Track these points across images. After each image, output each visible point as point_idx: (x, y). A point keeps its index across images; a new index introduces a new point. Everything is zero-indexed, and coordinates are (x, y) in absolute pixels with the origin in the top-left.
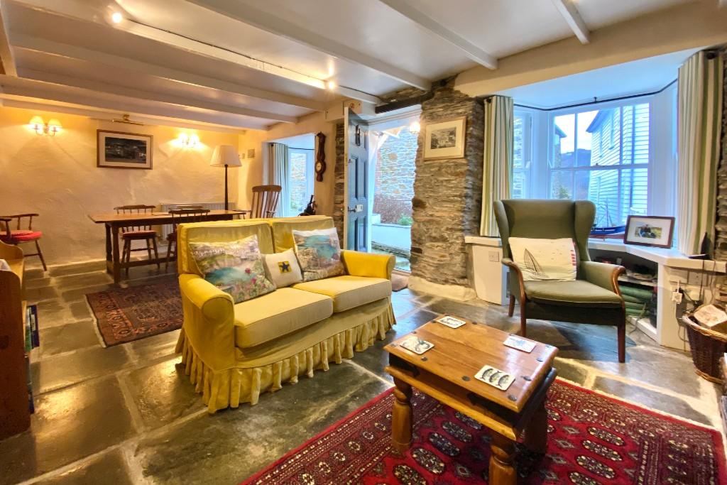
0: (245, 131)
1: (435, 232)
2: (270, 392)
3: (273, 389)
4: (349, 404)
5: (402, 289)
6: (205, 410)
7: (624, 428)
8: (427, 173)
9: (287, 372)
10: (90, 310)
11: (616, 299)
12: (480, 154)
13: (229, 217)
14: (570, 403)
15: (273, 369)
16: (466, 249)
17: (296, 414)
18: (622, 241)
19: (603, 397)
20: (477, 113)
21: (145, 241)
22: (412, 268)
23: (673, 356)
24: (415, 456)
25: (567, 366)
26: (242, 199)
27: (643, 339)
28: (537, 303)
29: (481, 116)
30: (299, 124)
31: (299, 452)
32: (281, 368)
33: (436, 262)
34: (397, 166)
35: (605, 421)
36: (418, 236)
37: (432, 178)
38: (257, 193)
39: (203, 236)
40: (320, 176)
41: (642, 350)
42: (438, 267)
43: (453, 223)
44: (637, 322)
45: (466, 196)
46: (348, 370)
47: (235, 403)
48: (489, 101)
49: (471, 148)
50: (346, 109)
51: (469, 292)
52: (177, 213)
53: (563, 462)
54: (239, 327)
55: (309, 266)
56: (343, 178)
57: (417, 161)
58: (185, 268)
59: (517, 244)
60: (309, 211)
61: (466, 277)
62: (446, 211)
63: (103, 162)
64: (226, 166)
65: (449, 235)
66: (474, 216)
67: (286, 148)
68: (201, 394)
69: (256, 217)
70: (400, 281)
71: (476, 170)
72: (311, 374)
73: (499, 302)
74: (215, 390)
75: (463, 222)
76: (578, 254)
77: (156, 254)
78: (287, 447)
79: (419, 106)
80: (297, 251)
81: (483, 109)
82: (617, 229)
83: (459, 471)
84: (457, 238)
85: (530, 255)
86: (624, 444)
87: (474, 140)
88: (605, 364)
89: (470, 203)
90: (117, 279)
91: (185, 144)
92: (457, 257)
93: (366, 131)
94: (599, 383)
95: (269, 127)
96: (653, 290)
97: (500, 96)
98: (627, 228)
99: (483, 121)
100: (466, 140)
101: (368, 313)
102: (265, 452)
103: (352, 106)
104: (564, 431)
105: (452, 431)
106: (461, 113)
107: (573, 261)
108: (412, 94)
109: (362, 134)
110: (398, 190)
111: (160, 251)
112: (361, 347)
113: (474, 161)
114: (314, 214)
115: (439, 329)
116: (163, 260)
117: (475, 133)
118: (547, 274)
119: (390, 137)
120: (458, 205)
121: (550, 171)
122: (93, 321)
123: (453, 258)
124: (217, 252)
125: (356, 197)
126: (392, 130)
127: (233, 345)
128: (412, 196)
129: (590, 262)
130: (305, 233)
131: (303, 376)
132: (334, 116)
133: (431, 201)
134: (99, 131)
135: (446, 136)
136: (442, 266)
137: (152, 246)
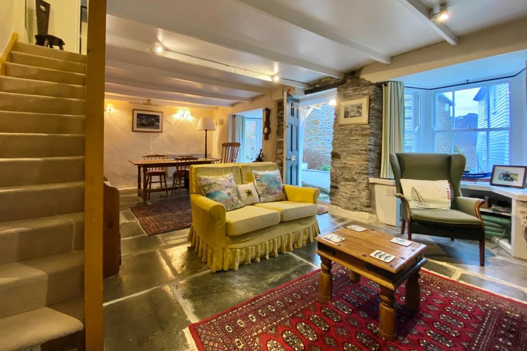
0: (217, 108)
1: (348, 175)
2: (245, 265)
3: (246, 264)
4: (292, 275)
5: (324, 213)
6: (209, 271)
7: (475, 302)
8: (341, 134)
9: (254, 254)
10: (134, 216)
11: (478, 222)
12: (380, 121)
13: (209, 162)
14: (440, 287)
15: (246, 251)
16: (370, 187)
17: (261, 277)
18: (489, 183)
19: (463, 285)
20: (377, 93)
21: (158, 177)
22: (330, 199)
23: (522, 264)
24: (333, 304)
25: (442, 266)
26: (215, 152)
27: (501, 252)
28: (419, 223)
29: (380, 96)
30: (253, 102)
31: (265, 295)
32: (250, 251)
33: (348, 196)
34: (319, 129)
35: (463, 298)
36: (335, 178)
37: (345, 138)
38: (225, 148)
39: (204, 172)
40: (266, 137)
41: (499, 260)
42: (350, 199)
43: (361, 169)
44: (498, 242)
45: (370, 150)
46: (289, 258)
47: (226, 268)
48: (386, 85)
49: (373, 118)
50: (285, 93)
51: (373, 217)
52: (179, 159)
53: (429, 316)
54: (229, 224)
55: (263, 193)
56: (283, 137)
57: (334, 126)
58: (194, 191)
59: (406, 184)
60: (259, 159)
61: (370, 206)
62: (355, 160)
63: (135, 129)
64: (206, 130)
65: (357, 177)
66: (376, 164)
67: (243, 118)
68: (206, 263)
69: (224, 163)
70: (323, 208)
71: (377, 132)
72: (267, 257)
73: (394, 224)
74: (215, 259)
75: (368, 168)
76: (453, 191)
77: (166, 185)
78: (258, 292)
79: (335, 89)
80: (256, 184)
81: (382, 90)
82: (485, 175)
83: (361, 314)
84: (364, 179)
85: (416, 191)
86: (474, 311)
87: (375, 112)
88: (469, 266)
89: (373, 155)
90: (145, 199)
91: (182, 117)
92: (363, 193)
93: (298, 106)
94: (463, 277)
95: (233, 105)
96: (509, 218)
97: (394, 82)
98: (492, 174)
99: (382, 99)
100: (369, 112)
101: (302, 225)
102: (245, 294)
103: (289, 90)
104: (433, 301)
105: (358, 294)
106: (365, 94)
107: (448, 196)
108: (330, 82)
109: (295, 109)
110: (320, 146)
111: (168, 183)
112: (298, 245)
113: (376, 126)
114: (262, 161)
115: (349, 231)
116: (170, 189)
117: (376, 107)
118: (428, 204)
119: (314, 109)
120: (364, 156)
121: (434, 133)
122: (137, 222)
123: (360, 193)
124: (212, 182)
125: (291, 150)
126: (316, 105)
127: (225, 235)
128: (331, 150)
129: (461, 197)
130: (261, 173)
131: (263, 258)
132: (277, 97)
133: (345, 154)
134: (133, 110)
135: (355, 109)
136: (353, 198)
137: (163, 180)
